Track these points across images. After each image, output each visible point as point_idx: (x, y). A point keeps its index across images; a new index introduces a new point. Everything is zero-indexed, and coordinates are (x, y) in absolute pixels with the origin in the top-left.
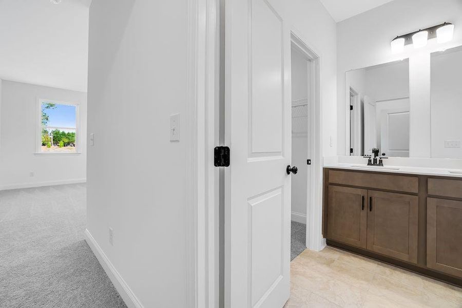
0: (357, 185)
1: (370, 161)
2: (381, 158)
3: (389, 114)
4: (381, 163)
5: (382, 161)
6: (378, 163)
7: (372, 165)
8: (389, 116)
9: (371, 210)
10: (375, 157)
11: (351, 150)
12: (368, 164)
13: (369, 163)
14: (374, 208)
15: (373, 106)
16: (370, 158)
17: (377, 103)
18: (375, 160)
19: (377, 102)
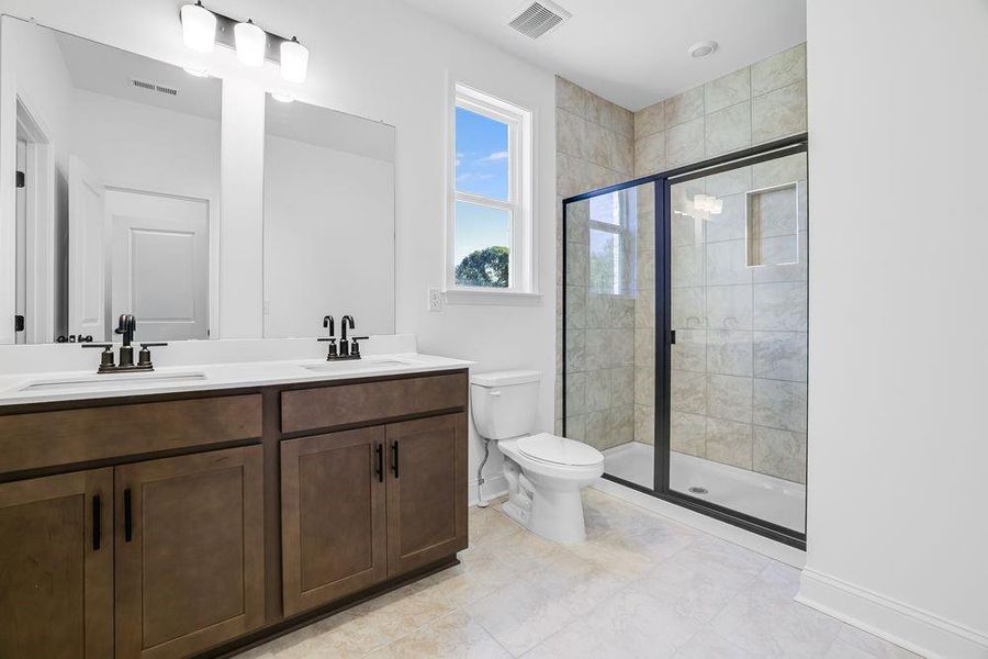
0: (65, 461)
1: (107, 358)
2: (145, 346)
3: (132, 229)
4: (146, 362)
5: (149, 353)
6: (136, 360)
7: (114, 370)
8: (133, 235)
9: (128, 538)
10: (125, 345)
11: (20, 323)
12: (102, 370)
13: (107, 365)
14: (141, 522)
15: (98, 195)
16: (108, 347)
17: (107, 191)
18: (127, 355)
19: (107, 187)
